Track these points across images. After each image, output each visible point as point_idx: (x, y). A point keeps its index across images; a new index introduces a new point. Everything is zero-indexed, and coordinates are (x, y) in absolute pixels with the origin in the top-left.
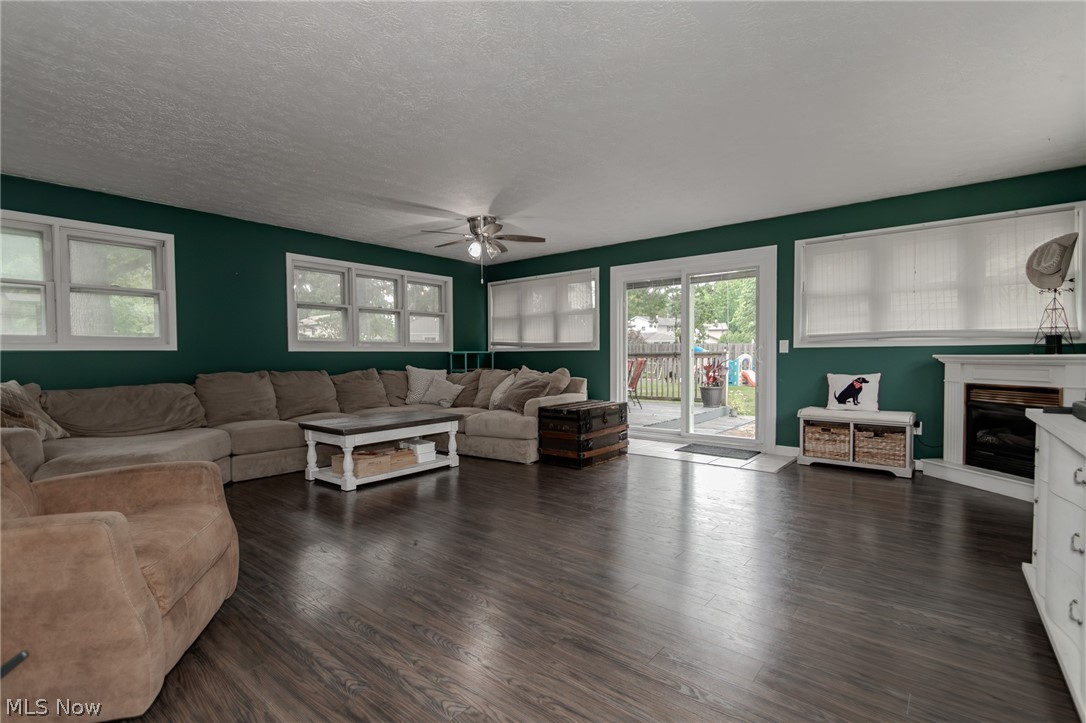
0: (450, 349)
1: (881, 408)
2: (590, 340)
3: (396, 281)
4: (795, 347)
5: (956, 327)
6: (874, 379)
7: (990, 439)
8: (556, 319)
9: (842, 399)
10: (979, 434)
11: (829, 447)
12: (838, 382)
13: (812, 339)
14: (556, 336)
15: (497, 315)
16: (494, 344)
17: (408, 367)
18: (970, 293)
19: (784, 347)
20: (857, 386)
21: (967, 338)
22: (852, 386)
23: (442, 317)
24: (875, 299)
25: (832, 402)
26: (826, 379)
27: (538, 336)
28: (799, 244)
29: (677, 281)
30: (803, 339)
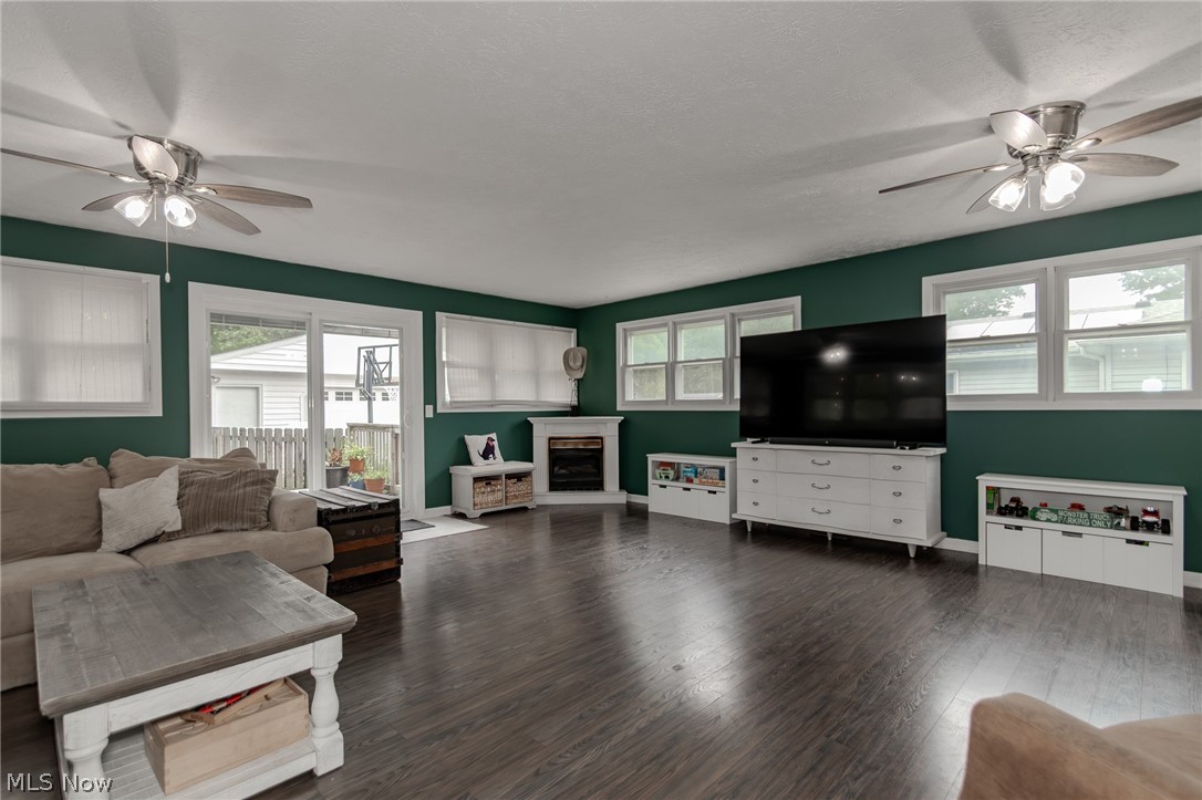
4: (438, 411)
7: (563, 471)
9: (485, 456)
10: (556, 469)
11: (491, 498)
13: (455, 405)
14: (30, 388)
18: (537, 375)
19: (430, 414)
21: (535, 406)
22: (487, 444)
26: (464, 439)
28: (439, 316)
30: (445, 404)
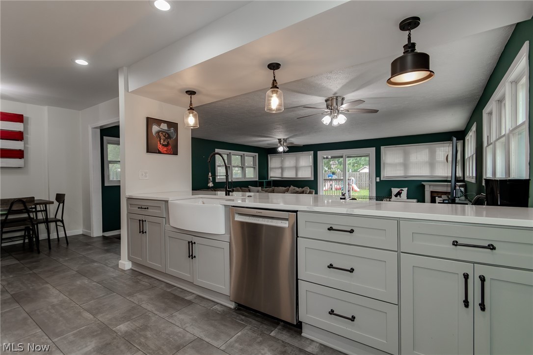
0: (257, 180)
1: (407, 199)
2: (310, 176)
3: (241, 156)
5: (428, 175)
6: (405, 190)
8: (297, 169)
9: (396, 196)
12: (395, 191)
13: (387, 177)
14: (297, 174)
15: (271, 167)
16: (271, 177)
17: (249, 186)
18: (432, 164)
19: (378, 180)
20: (400, 192)
21: (432, 178)
22: (399, 192)
23: (254, 168)
24: (405, 165)
25: (393, 197)
26: (391, 190)
27: (289, 174)
28: (382, 148)
29: (342, 157)
30: (384, 177)
